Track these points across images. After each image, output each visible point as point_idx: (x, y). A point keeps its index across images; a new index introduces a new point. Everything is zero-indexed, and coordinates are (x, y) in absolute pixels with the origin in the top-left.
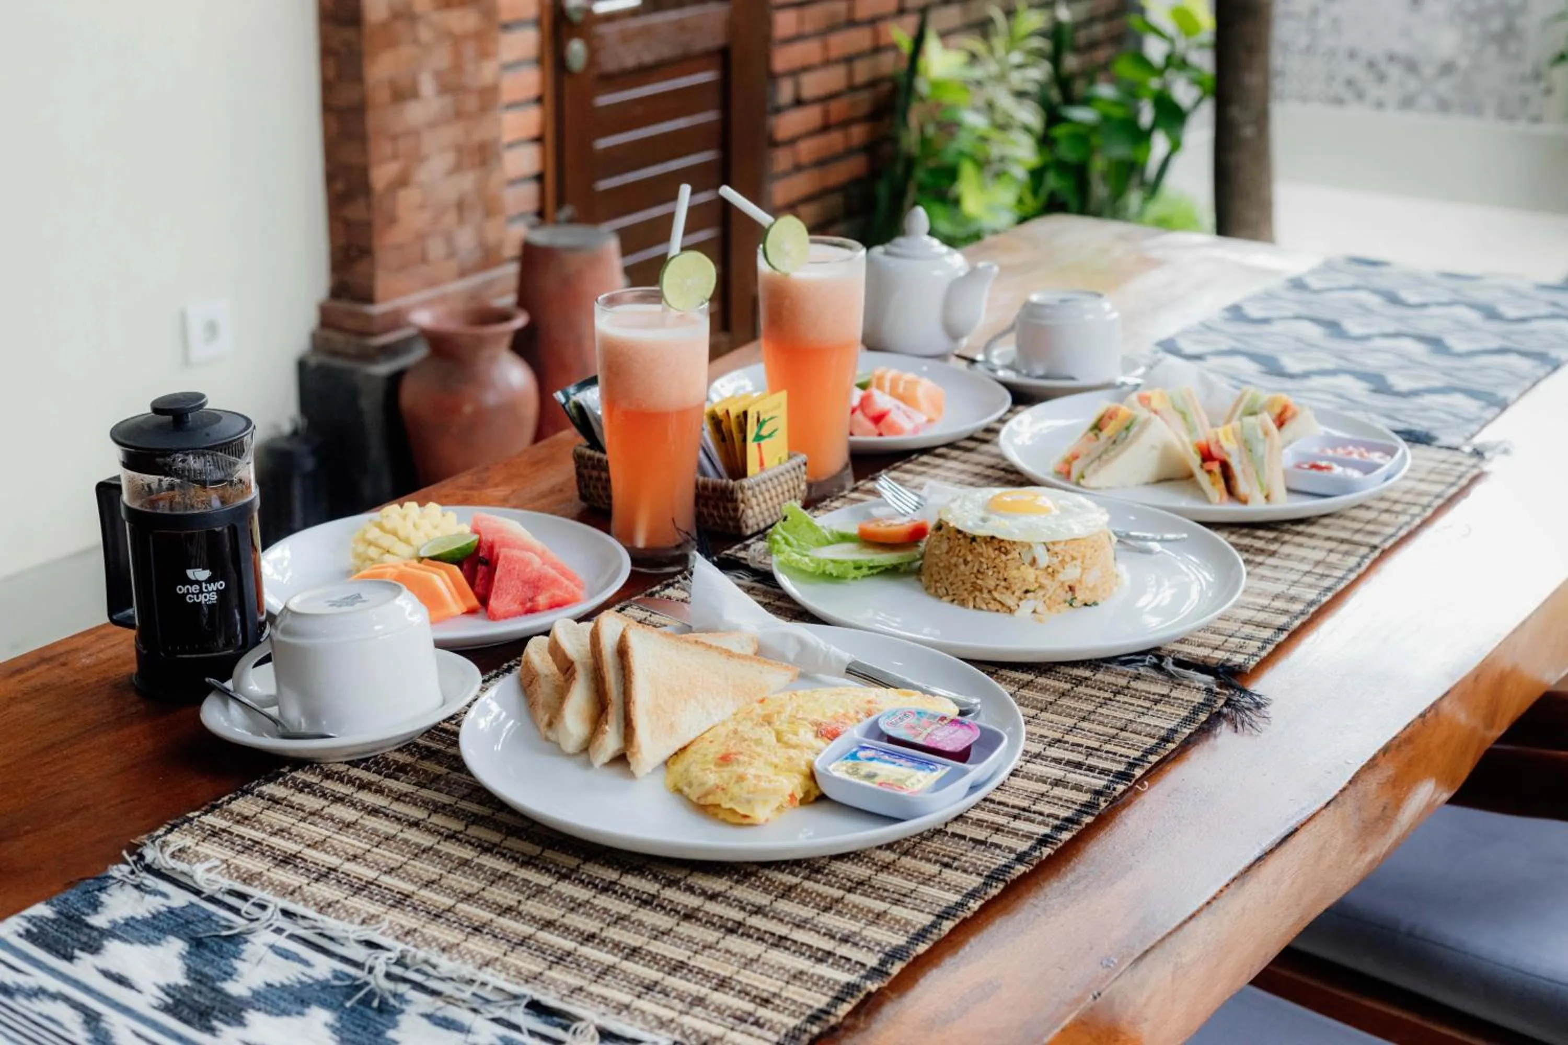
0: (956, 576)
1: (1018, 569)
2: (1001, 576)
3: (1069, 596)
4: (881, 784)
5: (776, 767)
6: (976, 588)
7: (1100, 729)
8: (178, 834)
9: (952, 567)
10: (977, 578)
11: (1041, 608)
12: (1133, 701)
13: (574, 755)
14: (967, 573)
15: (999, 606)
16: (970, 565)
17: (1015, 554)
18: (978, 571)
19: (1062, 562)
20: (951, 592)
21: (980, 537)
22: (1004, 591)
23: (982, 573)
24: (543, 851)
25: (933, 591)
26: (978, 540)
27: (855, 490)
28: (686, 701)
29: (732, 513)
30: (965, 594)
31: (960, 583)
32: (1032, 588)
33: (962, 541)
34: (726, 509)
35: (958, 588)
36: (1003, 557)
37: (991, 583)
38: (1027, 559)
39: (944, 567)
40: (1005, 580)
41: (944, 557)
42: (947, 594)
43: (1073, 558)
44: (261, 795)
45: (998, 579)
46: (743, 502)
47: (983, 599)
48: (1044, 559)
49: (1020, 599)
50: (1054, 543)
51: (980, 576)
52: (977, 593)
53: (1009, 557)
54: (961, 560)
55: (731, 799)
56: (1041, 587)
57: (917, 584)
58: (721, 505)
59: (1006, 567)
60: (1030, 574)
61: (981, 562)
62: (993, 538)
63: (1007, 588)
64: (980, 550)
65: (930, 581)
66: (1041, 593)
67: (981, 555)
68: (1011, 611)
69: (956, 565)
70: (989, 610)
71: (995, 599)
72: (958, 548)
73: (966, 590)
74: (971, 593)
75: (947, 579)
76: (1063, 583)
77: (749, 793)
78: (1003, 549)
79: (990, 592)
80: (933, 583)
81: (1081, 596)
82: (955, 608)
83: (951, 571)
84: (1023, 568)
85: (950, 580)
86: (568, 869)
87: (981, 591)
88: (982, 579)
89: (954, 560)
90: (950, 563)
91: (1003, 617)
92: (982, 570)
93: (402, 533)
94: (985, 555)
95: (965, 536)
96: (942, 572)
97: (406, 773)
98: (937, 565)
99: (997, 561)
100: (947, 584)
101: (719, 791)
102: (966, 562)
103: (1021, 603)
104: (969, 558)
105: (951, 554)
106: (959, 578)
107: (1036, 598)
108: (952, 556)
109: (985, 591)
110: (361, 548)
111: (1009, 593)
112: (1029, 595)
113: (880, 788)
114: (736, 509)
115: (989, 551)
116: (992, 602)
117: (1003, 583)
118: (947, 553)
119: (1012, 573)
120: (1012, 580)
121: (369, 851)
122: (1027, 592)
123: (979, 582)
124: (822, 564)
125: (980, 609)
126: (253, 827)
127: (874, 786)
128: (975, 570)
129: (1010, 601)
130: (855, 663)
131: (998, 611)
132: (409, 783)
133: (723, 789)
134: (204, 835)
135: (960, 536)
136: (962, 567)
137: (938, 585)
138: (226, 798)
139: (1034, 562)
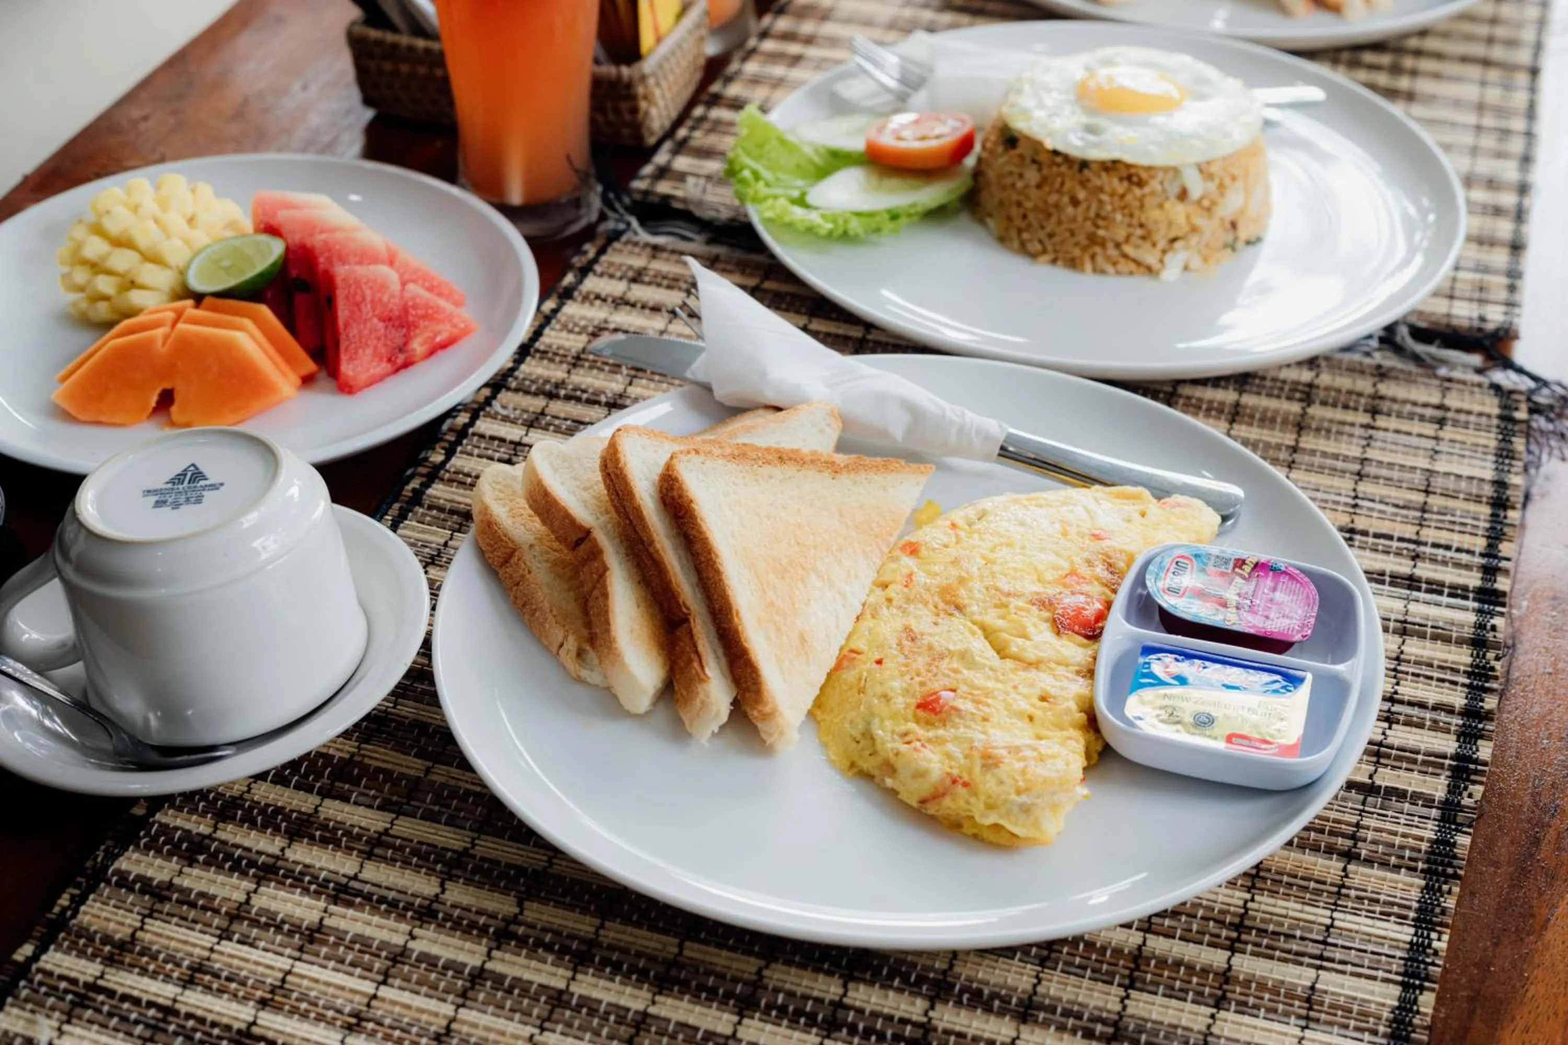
0: (1059, 222)
1: (1161, 206)
2: (1135, 222)
3: (1230, 237)
4: (1229, 739)
5: (1031, 718)
6: (1093, 240)
7: (1394, 494)
8: (15, 1011)
9: (1052, 210)
10: (1097, 227)
11: (1196, 263)
12: (1405, 426)
13: (647, 713)
14: (1080, 219)
15: (1133, 266)
16: (1083, 206)
17: (1154, 185)
18: (1098, 216)
19: (1221, 186)
20: (1050, 248)
21: (1095, 162)
22: (1140, 242)
23: (1104, 219)
24: (681, 946)
25: (1016, 244)
26: (1094, 166)
27: (764, 35)
28: (803, 581)
29: (628, 117)
30: (1077, 252)
31: (1067, 234)
32: (1179, 233)
33: (1064, 169)
34: (617, 111)
35: (1063, 242)
36: (1137, 192)
37: (1121, 234)
38: (1174, 190)
39: (1035, 209)
40: (1141, 226)
41: (1034, 193)
42: (1044, 252)
43: (1234, 178)
44: (124, 881)
45: (1130, 225)
46: (645, 98)
47: (1108, 258)
48: (1197, 186)
49: (1164, 252)
50: (1209, 163)
51: (1100, 223)
52: (1098, 249)
53: (1147, 190)
54: (1066, 199)
55: (990, 807)
56: (1194, 229)
57: (978, 229)
58: (609, 105)
59: (1142, 207)
60: (1178, 212)
61: (1101, 202)
62: (1115, 162)
63: (1143, 238)
64: (1097, 182)
65: (1007, 229)
66: (1194, 240)
67: (1101, 190)
68: (1149, 270)
69: (1057, 206)
70: (1118, 273)
71: (1125, 256)
72: (1059, 180)
73: (1077, 244)
74: (1084, 249)
75: (1042, 227)
76: (1222, 220)
77: (1019, 792)
78: (1135, 179)
79: (1118, 245)
80: (1014, 234)
81: (1243, 234)
82: (1060, 276)
83: (1049, 216)
84: (1167, 205)
85: (1049, 229)
86: (746, 983)
87: (1103, 244)
88: (1107, 228)
89: (1053, 198)
90: (1046, 202)
91: (1141, 282)
92: (1103, 213)
93: (143, 242)
94: (1107, 188)
95: (1067, 159)
96: (1031, 217)
97: (356, 782)
98: (1019, 204)
99: (1129, 198)
100: (1042, 235)
101: (960, 789)
102: (1075, 202)
103: (1168, 258)
104: (1081, 195)
105: (1047, 189)
106: (1065, 226)
107: (1187, 248)
108: (1049, 193)
109: (1110, 245)
110: (81, 276)
111: (1147, 245)
112: (1178, 245)
113: (1237, 750)
114: (635, 110)
115: (1117, 185)
116: (1122, 261)
117: (1139, 232)
118: (1039, 186)
119: (1153, 215)
120: (1151, 226)
121: (375, 997)
122: (1174, 240)
123: (1101, 232)
124: (841, 222)
125: (1103, 272)
126: (144, 971)
127: (1221, 745)
128: (1092, 213)
129: (1150, 257)
130: (1010, 438)
131: (1131, 273)
132: (370, 807)
133: (966, 785)
134: (65, 1006)
135: (1059, 160)
136: (1070, 210)
137: (1026, 236)
138: (64, 901)
139: (1183, 195)
